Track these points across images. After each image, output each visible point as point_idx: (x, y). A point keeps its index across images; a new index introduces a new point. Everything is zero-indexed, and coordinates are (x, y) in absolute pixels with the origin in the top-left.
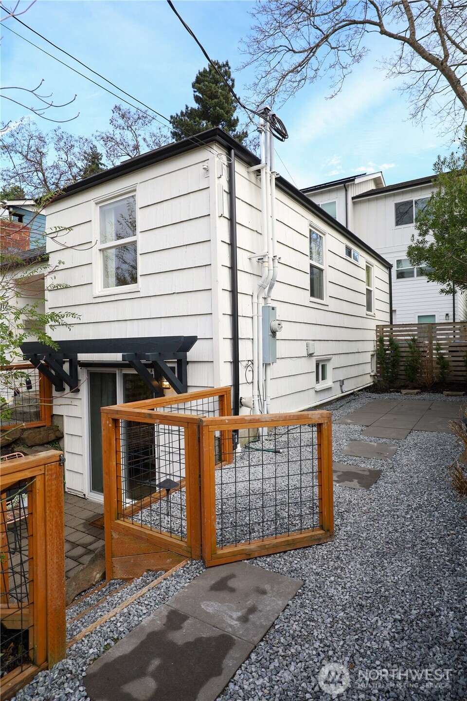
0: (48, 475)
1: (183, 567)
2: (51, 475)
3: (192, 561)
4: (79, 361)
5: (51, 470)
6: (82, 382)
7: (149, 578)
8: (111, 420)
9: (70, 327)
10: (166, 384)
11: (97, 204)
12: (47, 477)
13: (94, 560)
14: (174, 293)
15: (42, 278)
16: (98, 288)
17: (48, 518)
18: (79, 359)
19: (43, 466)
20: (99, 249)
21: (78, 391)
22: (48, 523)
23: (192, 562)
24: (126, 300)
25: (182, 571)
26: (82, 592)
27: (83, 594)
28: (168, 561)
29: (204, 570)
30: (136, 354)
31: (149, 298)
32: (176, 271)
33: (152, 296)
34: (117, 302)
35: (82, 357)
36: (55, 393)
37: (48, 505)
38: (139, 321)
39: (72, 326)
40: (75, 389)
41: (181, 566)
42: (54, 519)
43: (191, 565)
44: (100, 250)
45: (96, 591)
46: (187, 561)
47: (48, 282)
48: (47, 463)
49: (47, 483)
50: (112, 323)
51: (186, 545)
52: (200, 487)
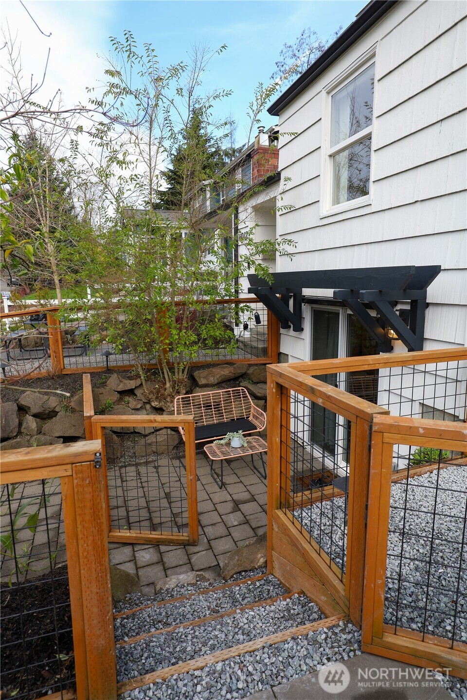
0: (76, 479)
1: (329, 628)
2: (83, 479)
3: (348, 622)
4: (304, 296)
5: (82, 472)
6: (306, 320)
7: (296, 607)
8: (275, 384)
9: (291, 257)
10: (392, 334)
11: (328, 93)
12: (75, 481)
13: (261, 540)
14: (416, 202)
15: (274, 200)
16: (327, 207)
17: (80, 536)
18: (304, 294)
19: (70, 465)
20: (330, 153)
21: (302, 330)
22: (81, 542)
23: (346, 625)
24: (355, 219)
25: (324, 636)
26: (243, 571)
27: (243, 573)
28: (323, 597)
29: (358, 653)
30: (352, 291)
31: (383, 212)
32: (422, 168)
33: (387, 210)
34: (345, 222)
35: (307, 292)
36: (282, 331)
37: (79, 519)
38: (369, 245)
39: (294, 255)
40: (299, 329)
41: (327, 625)
42: (91, 538)
43: (342, 631)
44: (330, 156)
45: (249, 582)
46: (339, 619)
47: (279, 204)
48: (73, 462)
49: (76, 490)
50: (338, 249)
51: (343, 594)
52: (366, 524)
